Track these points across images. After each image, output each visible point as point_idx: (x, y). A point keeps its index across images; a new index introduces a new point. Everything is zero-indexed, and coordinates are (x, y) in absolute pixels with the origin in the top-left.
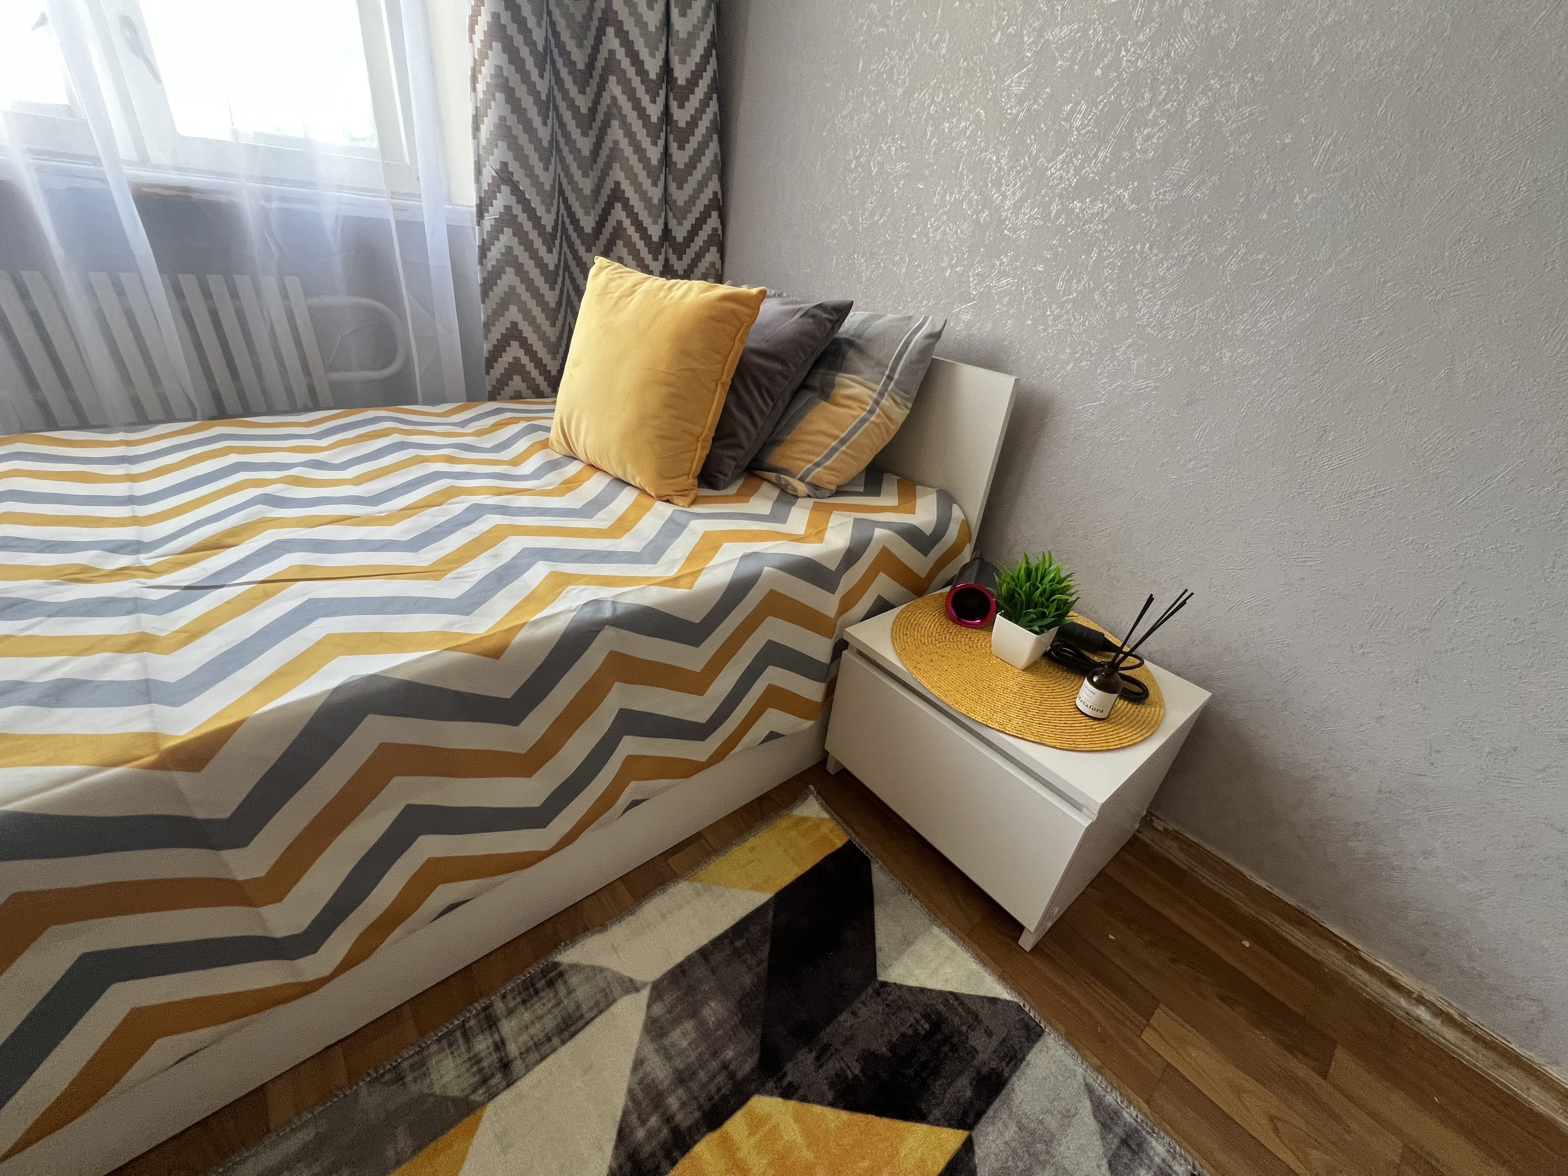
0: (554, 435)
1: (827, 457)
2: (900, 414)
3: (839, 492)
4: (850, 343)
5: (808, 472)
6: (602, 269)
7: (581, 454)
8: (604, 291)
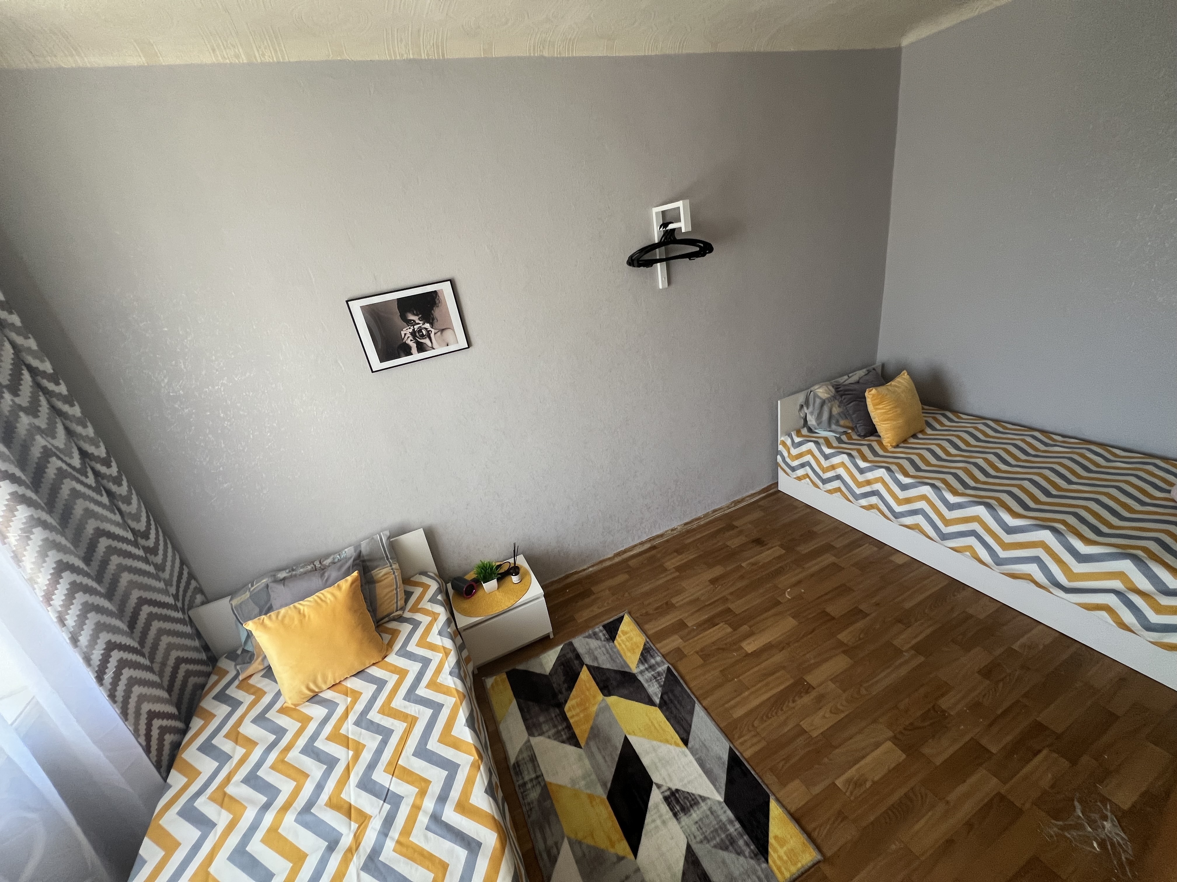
1: (397, 597)
5: (397, 608)
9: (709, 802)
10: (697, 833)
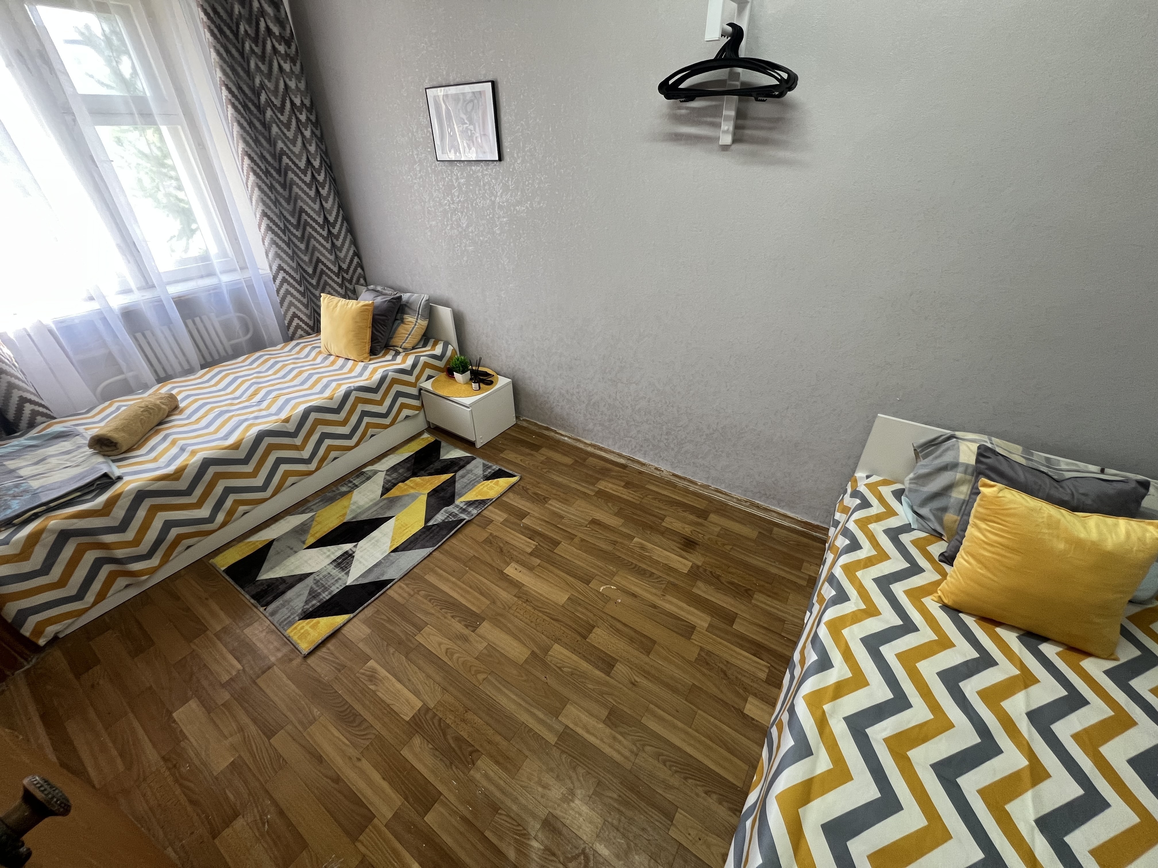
0: (323, 349)
1: (406, 340)
2: (425, 323)
3: (414, 348)
4: (405, 305)
5: (402, 345)
6: (324, 298)
7: (333, 353)
8: (328, 307)
9: (345, 576)
10: (321, 576)
